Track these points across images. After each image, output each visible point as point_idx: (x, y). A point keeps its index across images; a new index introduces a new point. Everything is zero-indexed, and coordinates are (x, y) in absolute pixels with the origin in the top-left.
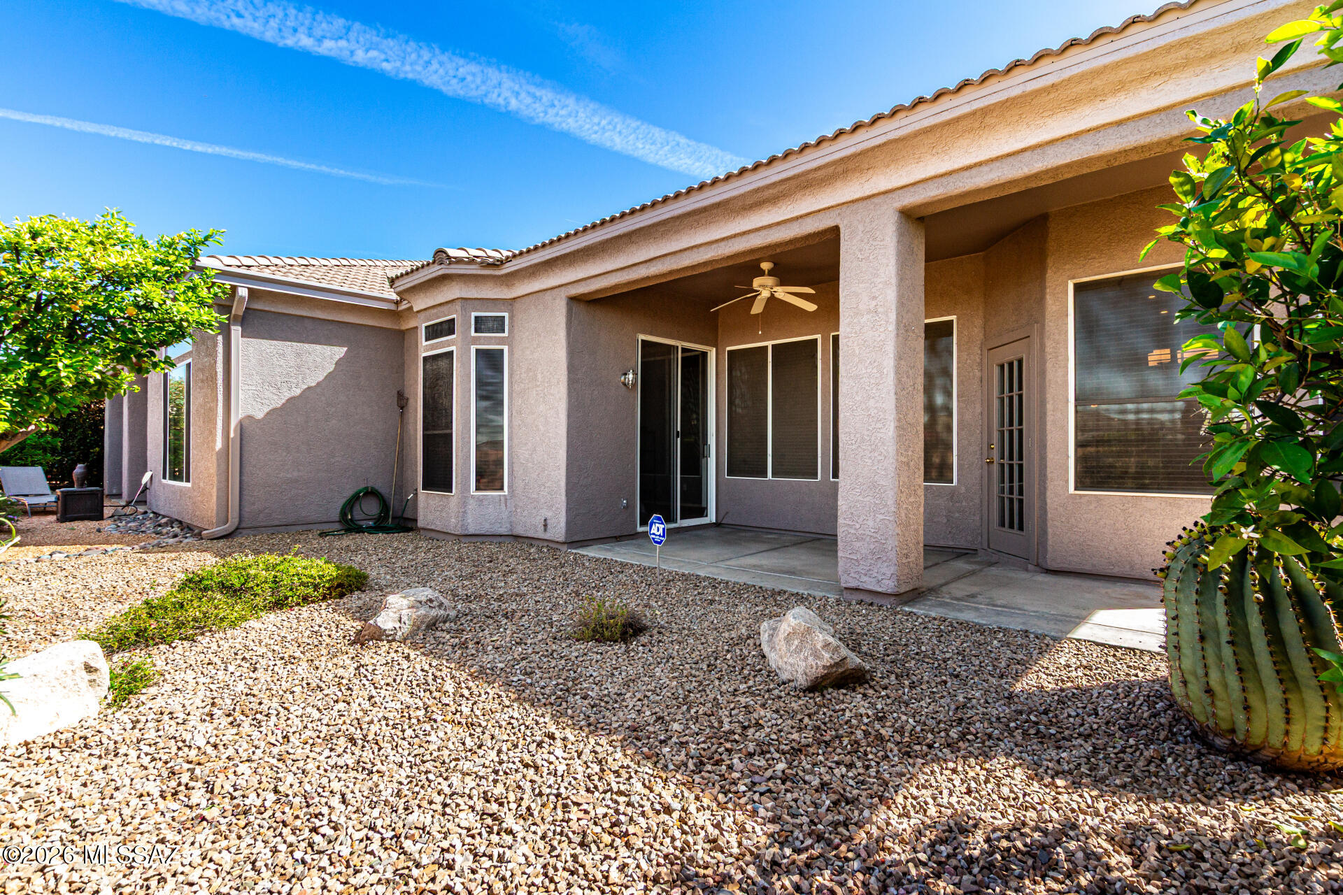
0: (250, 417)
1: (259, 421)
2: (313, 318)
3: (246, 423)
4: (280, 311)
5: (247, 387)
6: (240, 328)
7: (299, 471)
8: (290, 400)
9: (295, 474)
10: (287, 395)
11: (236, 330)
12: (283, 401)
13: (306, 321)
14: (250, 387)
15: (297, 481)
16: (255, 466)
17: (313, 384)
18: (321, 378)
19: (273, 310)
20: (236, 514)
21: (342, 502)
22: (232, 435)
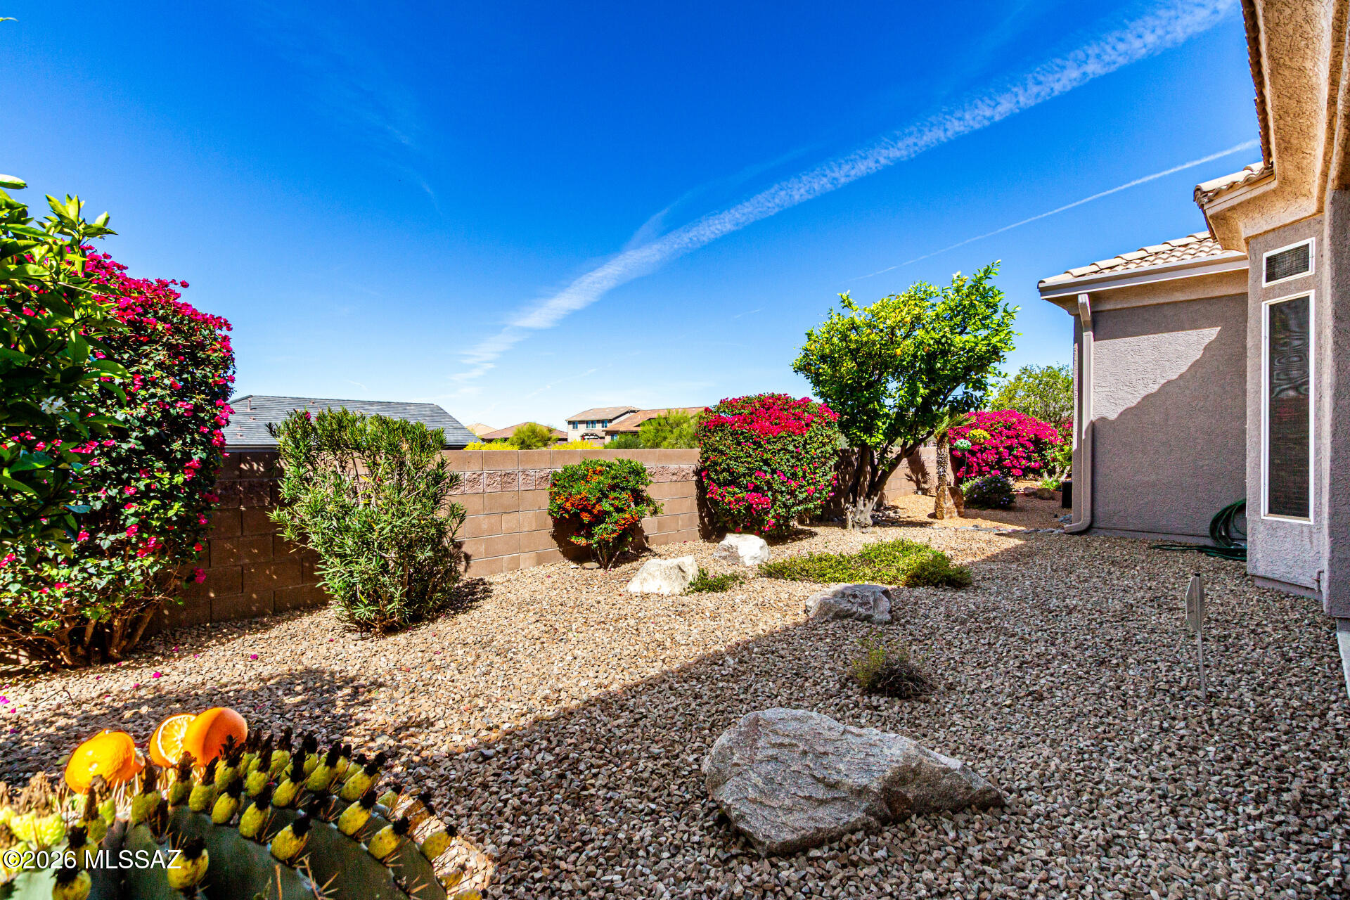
0: (1103, 419)
1: (1113, 422)
2: (1175, 303)
3: (1098, 425)
4: (1133, 305)
5: (1101, 389)
6: (1091, 333)
7: (1157, 474)
8: (1146, 397)
9: (1153, 477)
10: (1144, 393)
11: (1088, 336)
12: (1139, 399)
13: (1166, 308)
14: (1104, 389)
15: (1154, 485)
16: (1109, 467)
17: (1174, 378)
18: (1185, 369)
19: (1125, 306)
20: (1088, 513)
21: (1213, 513)
22: (1083, 437)
